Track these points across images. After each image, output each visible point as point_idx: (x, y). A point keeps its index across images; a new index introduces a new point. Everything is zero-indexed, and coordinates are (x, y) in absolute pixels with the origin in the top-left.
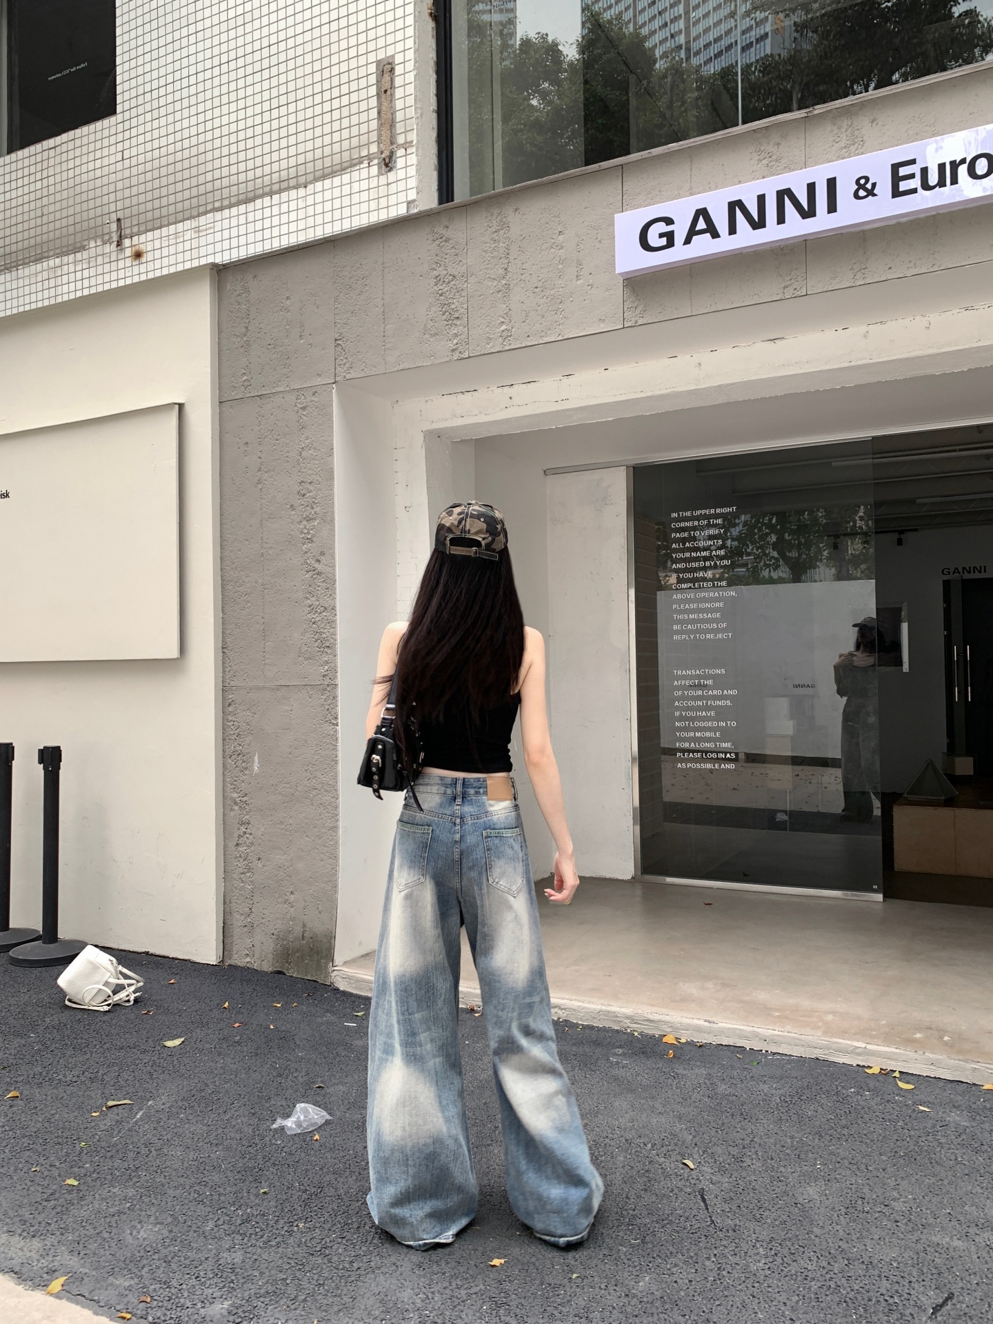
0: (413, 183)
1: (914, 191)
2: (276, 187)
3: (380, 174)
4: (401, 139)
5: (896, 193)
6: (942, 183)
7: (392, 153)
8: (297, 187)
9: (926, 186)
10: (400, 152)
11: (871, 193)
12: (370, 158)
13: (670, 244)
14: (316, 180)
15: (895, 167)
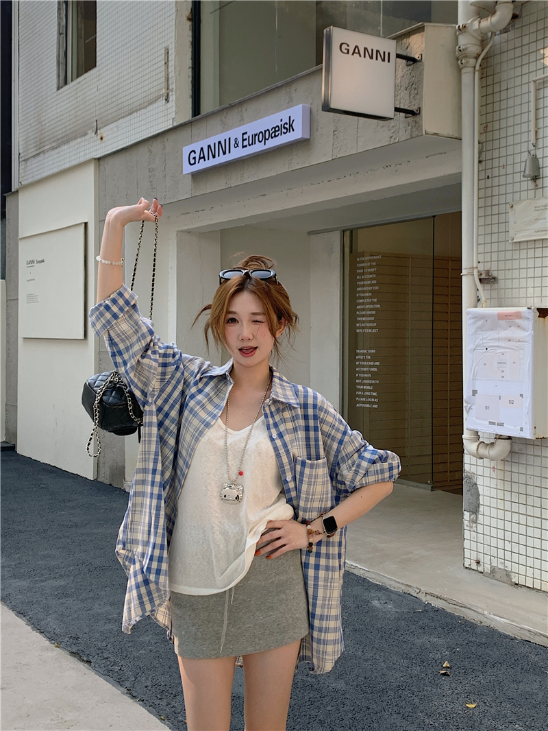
0: (174, 109)
1: (246, 146)
2: (138, 108)
3: (165, 104)
4: (170, 88)
5: (243, 147)
6: (252, 144)
7: (168, 94)
8: (144, 108)
9: (250, 145)
10: (170, 94)
11: (238, 146)
12: (162, 95)
13: (195, 163)
14: (149, 105)
15: (243, 134)
